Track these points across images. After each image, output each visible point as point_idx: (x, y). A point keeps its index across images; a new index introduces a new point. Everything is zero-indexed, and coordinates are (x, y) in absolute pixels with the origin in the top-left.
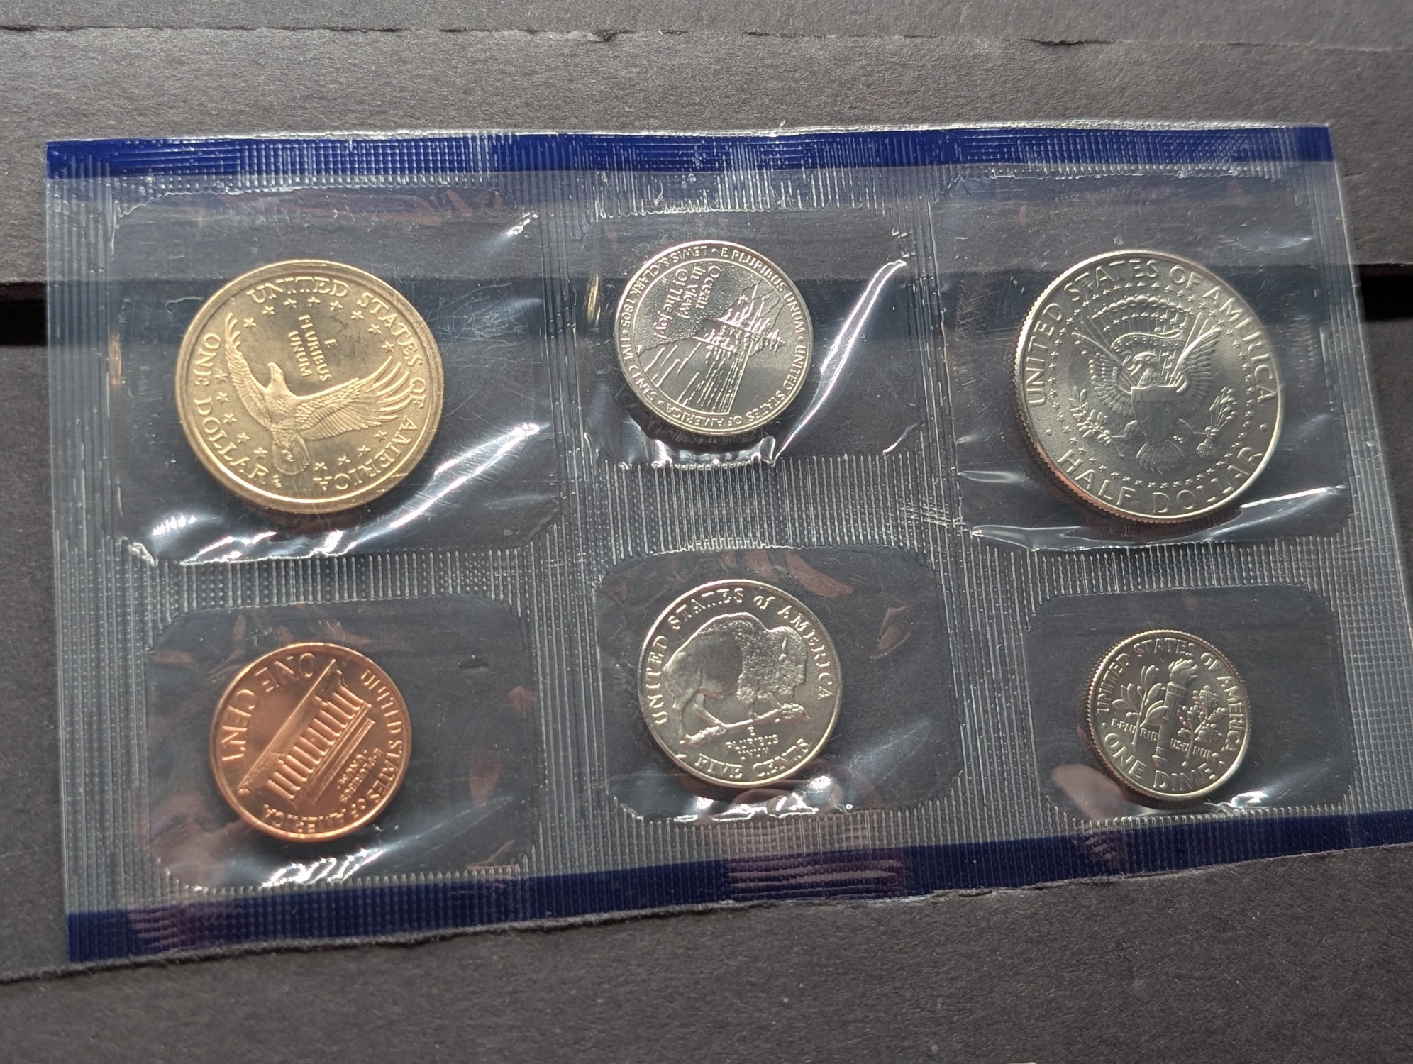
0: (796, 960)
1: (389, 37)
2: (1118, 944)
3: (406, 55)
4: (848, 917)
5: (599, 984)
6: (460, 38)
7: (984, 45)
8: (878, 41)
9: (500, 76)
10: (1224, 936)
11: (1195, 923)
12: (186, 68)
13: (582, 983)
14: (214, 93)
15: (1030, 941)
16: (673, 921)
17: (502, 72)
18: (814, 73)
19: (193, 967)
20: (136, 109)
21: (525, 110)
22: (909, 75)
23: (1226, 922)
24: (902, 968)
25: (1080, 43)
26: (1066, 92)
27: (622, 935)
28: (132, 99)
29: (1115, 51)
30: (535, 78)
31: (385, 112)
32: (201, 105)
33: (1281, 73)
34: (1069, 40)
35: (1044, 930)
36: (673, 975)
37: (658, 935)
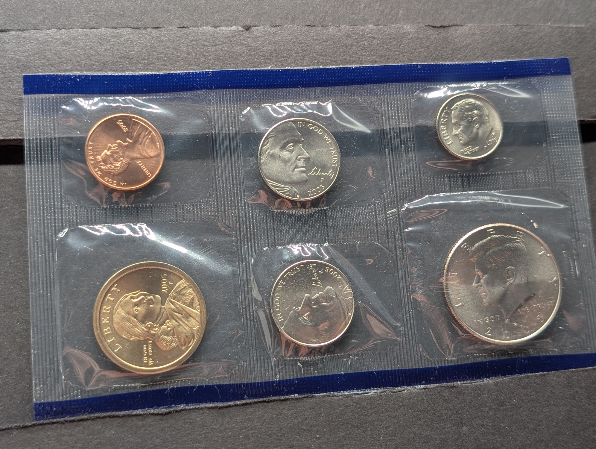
0: (322, 419)
1: (155, 31)
2: (457, 412)
3: (163, 38)
4: (344, 401)
5: (241, 430)
6: (186, 31)
7: (407, 28)
8: (362, 28)
9: (202, 47)
10: (502, 408)
11: (490, 403)
12: (71, 46)
13: (234, 429)
14: (82, 56)
15: (420, 411)
16: (272, 404)
17: (203, 45)
18: (335, 42)
19: (75, 423)
20: (50, 64)
21: (213, 61)
22: (376, 42)
23: (503, 402)
24: (366, 423)
25: (449, 26)
26: (443, 48)
27: (251, 410)
28: (48, 60)
29: (465, 29)
30: (217, 47)
31: (153, 63)
32: (77, 62)
33: (536, 37)
34: (445, 25)
35: (426, 406)
36: (271, 426)
37: (265, 410)
